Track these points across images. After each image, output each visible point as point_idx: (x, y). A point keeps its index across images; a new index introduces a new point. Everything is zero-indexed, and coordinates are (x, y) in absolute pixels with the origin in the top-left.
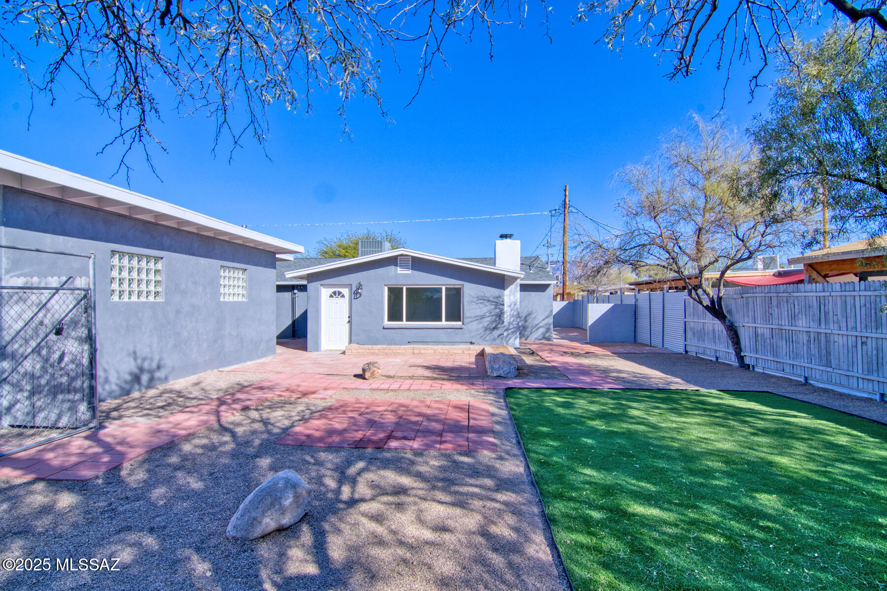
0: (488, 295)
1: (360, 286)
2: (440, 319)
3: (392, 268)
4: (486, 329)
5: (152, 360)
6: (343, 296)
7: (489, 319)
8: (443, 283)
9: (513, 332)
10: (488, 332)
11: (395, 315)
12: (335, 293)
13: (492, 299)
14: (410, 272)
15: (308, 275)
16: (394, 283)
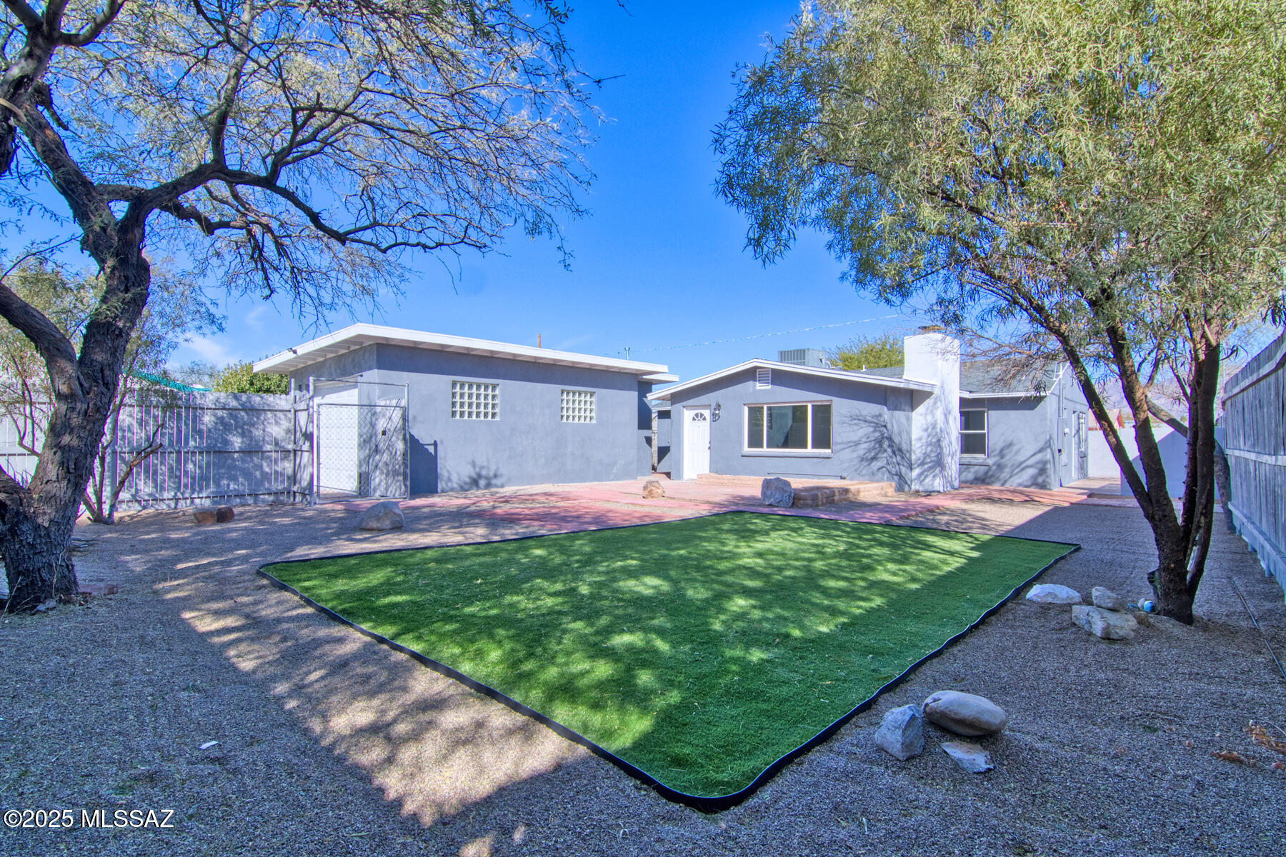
0: (864, 413)
1: (718, 407)
2: (805, 446)
3: (750, 385)
4: (862, 460)
5: (489, 469)
6: (705, 419)
7: (865, 446)
8: (809, 399)
9: (930, 468)
10: (865, 463)
11: (755, 441)
12: (697, 415)
13: (868, 418)
14: (769, 387)
15: (672, 395)
16: (754, 401)
